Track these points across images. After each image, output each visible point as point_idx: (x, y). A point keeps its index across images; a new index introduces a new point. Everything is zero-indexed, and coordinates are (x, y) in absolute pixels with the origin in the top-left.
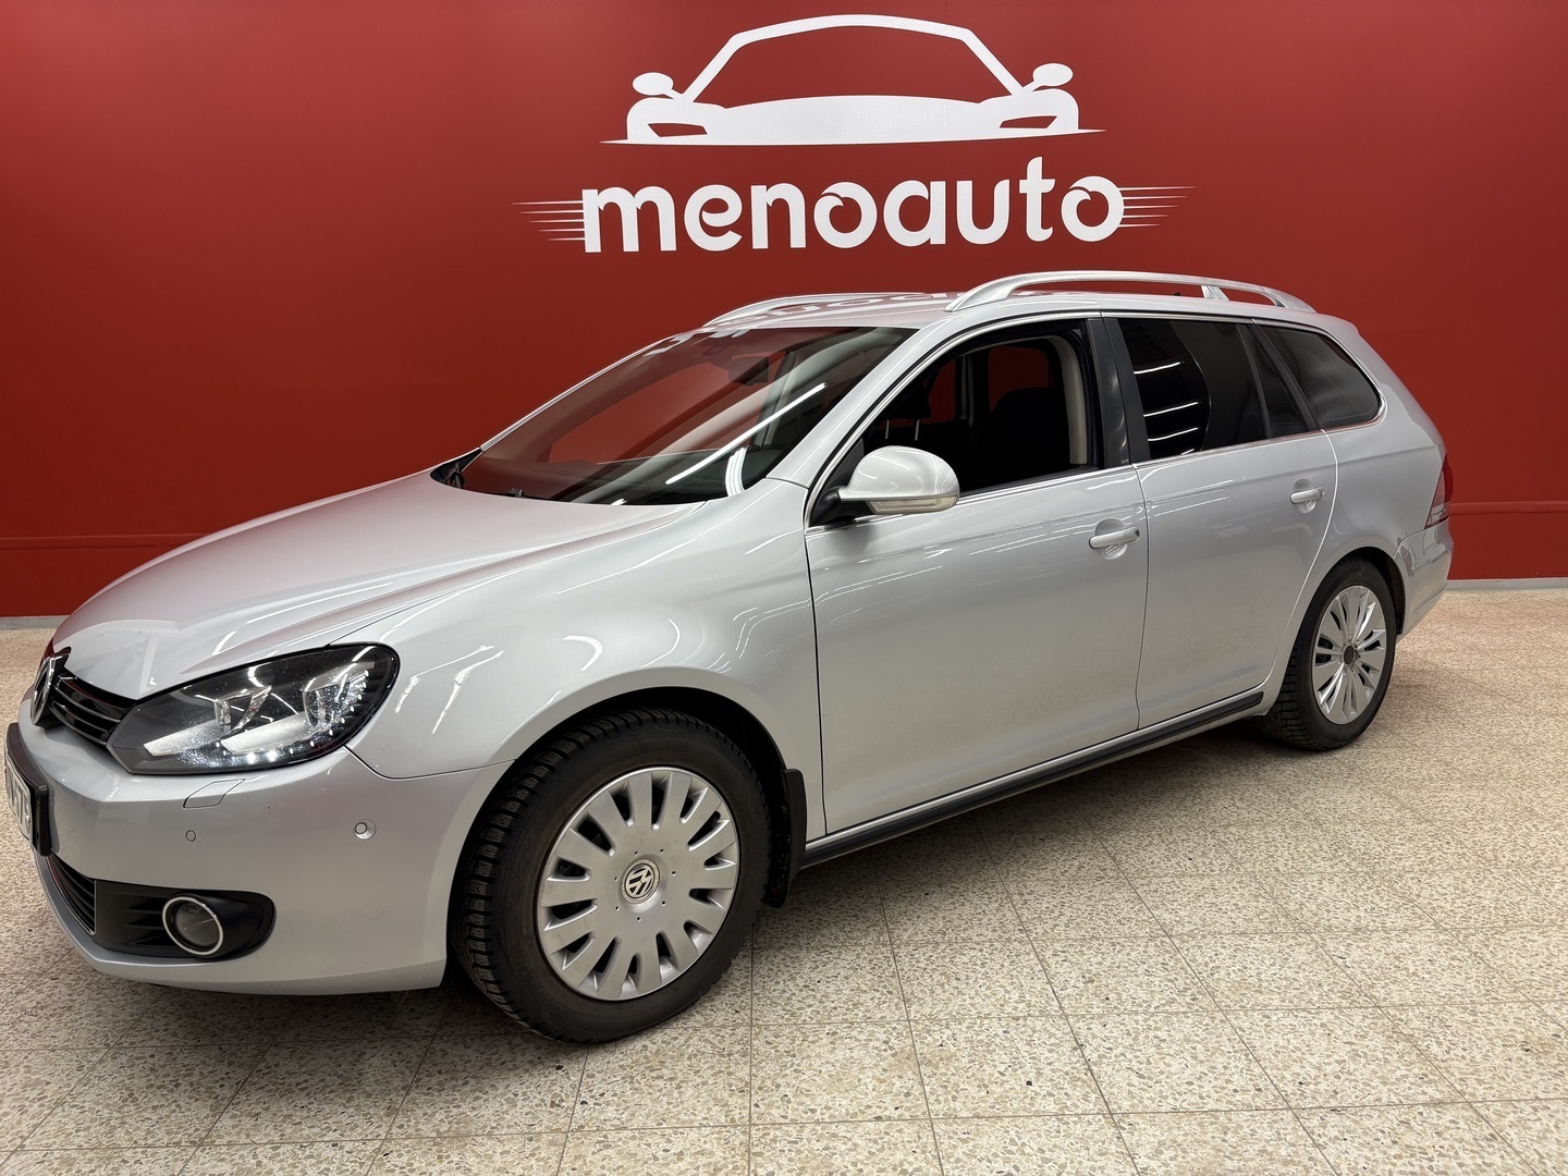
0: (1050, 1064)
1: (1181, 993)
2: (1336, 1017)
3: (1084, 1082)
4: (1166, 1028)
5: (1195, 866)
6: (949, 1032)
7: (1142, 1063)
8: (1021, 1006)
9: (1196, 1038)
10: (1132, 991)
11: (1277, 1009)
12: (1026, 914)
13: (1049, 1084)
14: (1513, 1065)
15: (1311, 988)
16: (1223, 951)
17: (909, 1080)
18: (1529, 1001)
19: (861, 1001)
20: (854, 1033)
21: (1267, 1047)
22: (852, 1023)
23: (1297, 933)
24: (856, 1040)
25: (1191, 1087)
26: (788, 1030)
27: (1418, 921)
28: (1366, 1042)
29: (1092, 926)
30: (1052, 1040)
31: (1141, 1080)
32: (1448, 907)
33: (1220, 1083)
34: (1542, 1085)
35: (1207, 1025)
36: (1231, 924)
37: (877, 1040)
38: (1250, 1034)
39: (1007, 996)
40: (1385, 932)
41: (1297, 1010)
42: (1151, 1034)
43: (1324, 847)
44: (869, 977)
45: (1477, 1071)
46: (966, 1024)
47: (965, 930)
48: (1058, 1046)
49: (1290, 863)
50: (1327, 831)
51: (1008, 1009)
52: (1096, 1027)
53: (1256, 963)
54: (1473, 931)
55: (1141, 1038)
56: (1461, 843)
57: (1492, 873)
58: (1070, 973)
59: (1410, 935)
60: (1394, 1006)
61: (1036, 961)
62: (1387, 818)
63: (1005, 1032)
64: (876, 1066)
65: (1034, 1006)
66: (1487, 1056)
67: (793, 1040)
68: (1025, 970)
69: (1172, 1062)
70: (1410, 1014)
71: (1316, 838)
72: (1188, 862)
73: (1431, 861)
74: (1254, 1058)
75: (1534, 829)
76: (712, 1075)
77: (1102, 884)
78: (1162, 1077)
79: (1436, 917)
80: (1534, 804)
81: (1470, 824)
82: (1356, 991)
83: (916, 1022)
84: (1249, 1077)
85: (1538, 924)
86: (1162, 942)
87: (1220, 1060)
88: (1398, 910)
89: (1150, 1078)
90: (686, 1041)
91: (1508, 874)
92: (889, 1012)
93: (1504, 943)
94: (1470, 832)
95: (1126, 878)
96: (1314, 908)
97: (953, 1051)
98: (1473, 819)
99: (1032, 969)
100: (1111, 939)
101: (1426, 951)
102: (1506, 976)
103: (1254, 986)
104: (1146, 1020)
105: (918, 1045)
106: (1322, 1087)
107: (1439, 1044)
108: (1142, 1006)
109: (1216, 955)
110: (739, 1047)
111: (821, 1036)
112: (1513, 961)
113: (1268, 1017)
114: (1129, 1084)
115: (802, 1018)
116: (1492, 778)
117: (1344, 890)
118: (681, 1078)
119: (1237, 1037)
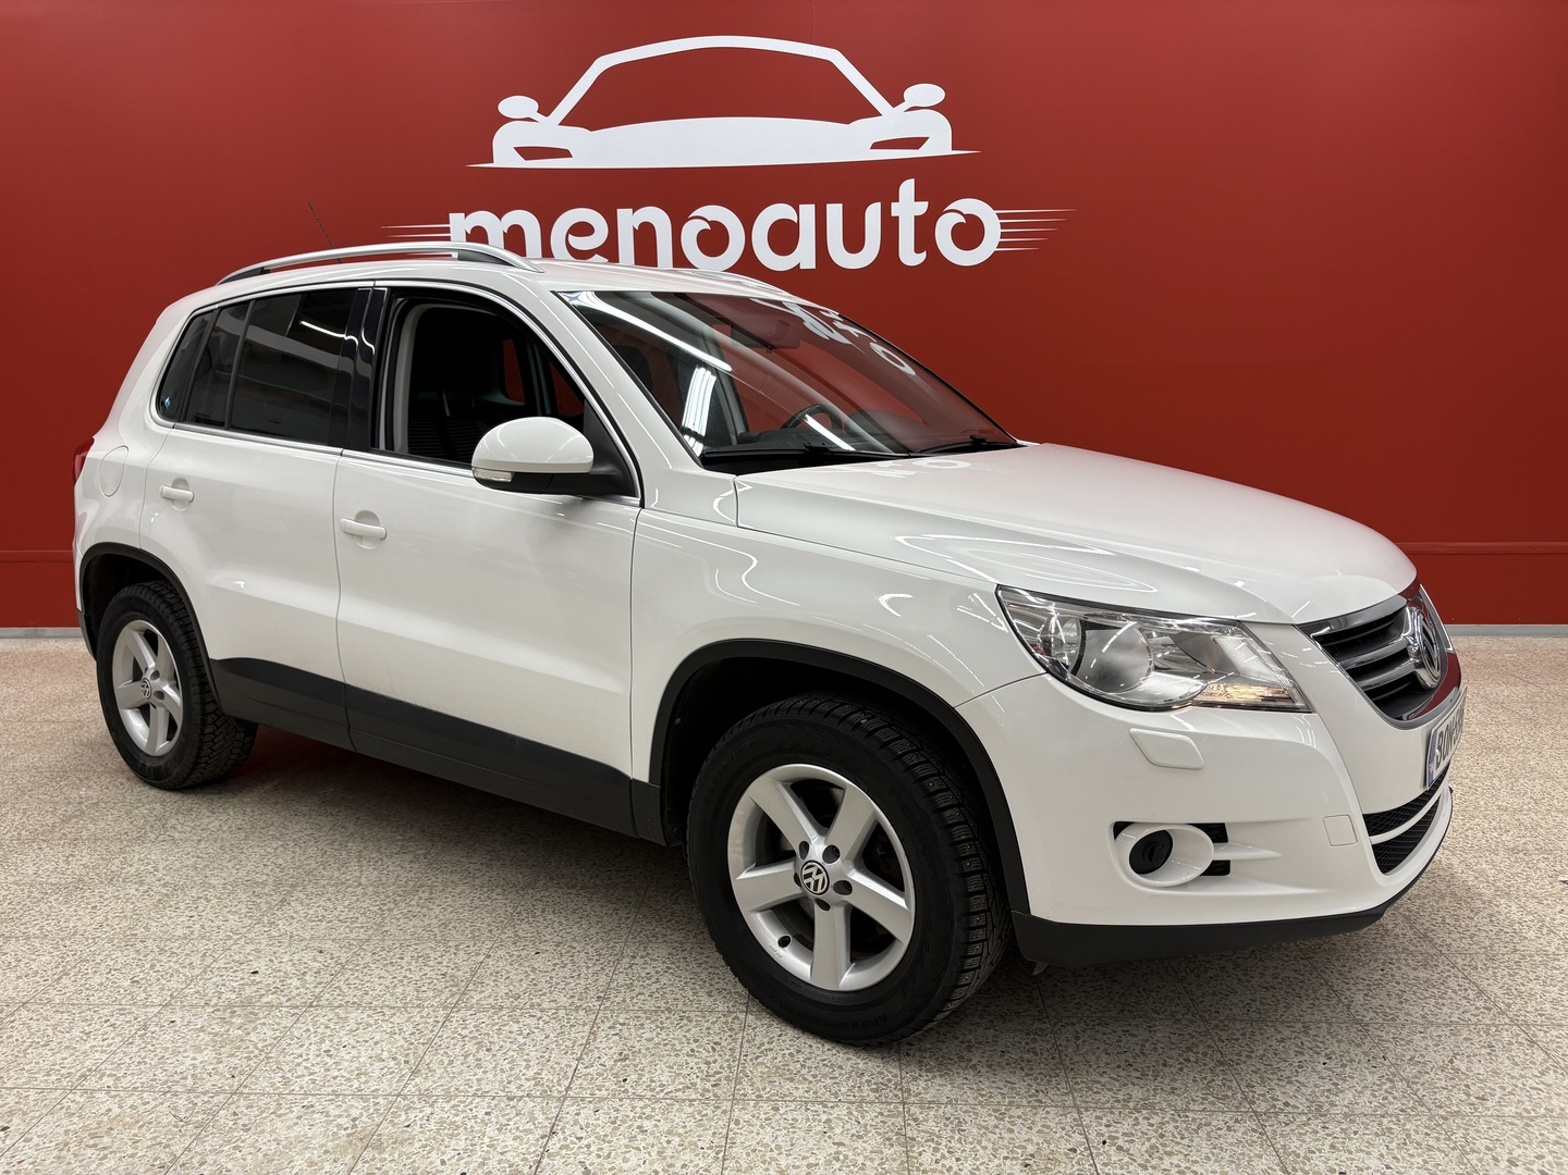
0: (503, 1153)
1: (708, 1077)
2: (849, 1112)
4: (659, 1117)
6: (428, 1110)
7: (600, 1157)
8: (529, 1084)
9: (681, 1131)
10: (658, 1073)
11: (793, 1101)
12: (620, 980)
15: (848, 1079)
18: (1076, 1107)
19: (369, 1070)
20: (331, 1107)
21: (747, 1143)
24: (328, 1115)
26: (267, 1100)
27: (1025, 1007)
28: (858, 1144)
29: (678, 996)
30: (528, 1126)
32: (1072, 992)
35: (705, 1115)
37: (348, 1116)
38: (741, 1128)
39: (524, 1071)
40: (980, 1017)
41: (813, 1102)
42: (637, 1123)
44: (402, 1042)
46: (453, 1103)
47: (544, 994)
48: (529, 1132)
51: (512, 1087)
52: (587, 1112)
54: (1075, 1021)
55: (623, 1128)
58: (610, 1048)
59: (1004, 1023)
60: (921, 1105)
61: (586, 1033)
64: (322, 1146)
65: (542, 1085)
67: (262, 1112)
68: (567, 1043)
70: (933, 1114)
74: (724, 1156)
76: (148, 1147)
82: (894, 1085)
83: (405, 1097)
86: (733, 1018)
90: (155, 1107)
92: (387, 1085)
93: (1099, 1037)
97: (415, 1132)
99: (575, 1042)
100: (684, 1012)
103: (790, 1074)
104: (645, 1107)
105: (384, 1125)
107: (936, 1150)
108: (654, 1091)
110: (200, 1118)
111: (294, 1109)
112: (1096, 1059)
113: (777, 1109)
115: (292, 1088)
118: (114, 1148)
119: (724, 1132)
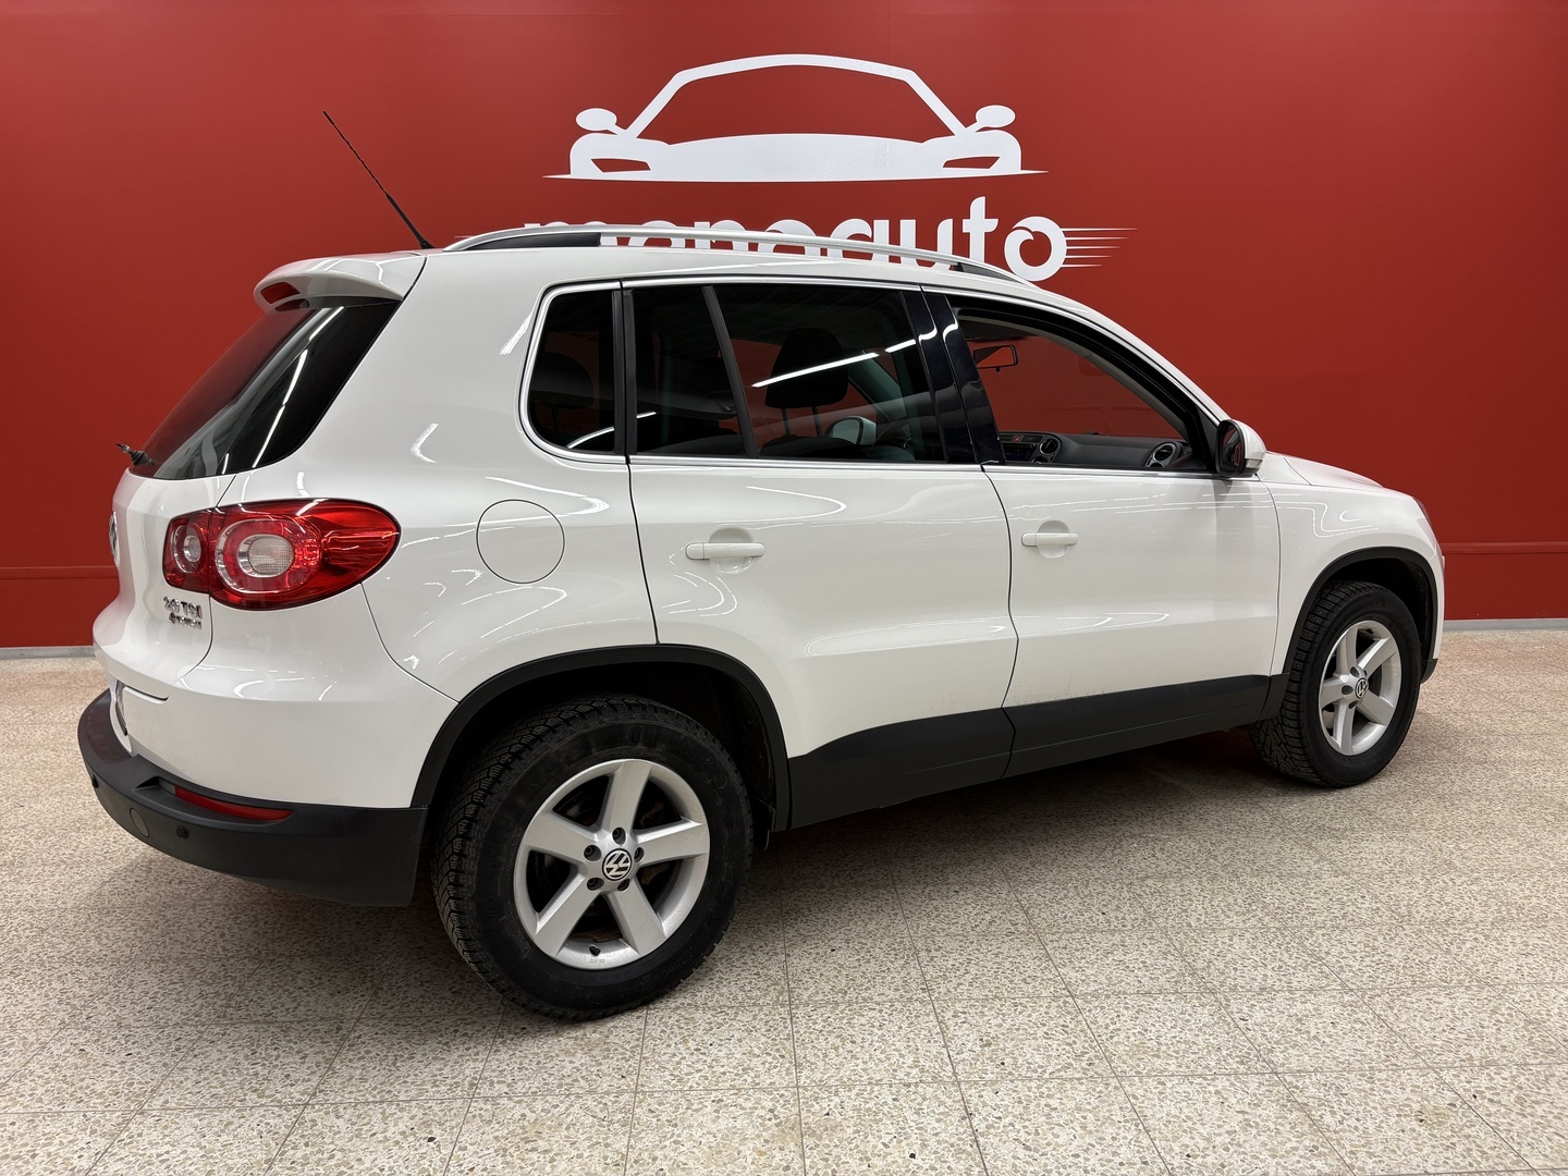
0: (936, 1134)
1: (1078, 1057)
2: (1232, 1084)
3: (969, 1154)
4: (1059, 1095)
5: (1108, 921)
6: (837, 1100)
7: (1029, 1134)
8: (915, 1071)
9: (1088, 1107)
10: (1029, 1055)
11: (1172, 1075)
12: (931, 972)
13: (933, 1156)
14: (1406, 1137)
15: (1209, 1052)
16: (1125, 1012)
17: (790, 1154)
18: (1429, 1067)
19: (752, 1065)
20: (741, 1101)
21: (1158, 1116)
22: (739, 1090)
23: (1201, 994)
24: (742, 1108)
25: (1076, 1160)
26: (673, 1097)
27: (1325, 981)
28: (1260, 1111)
29: (997, 985)
30: (942, 1109)
31: (1028, 1153)
32: (1356, 966)
33: (1107, 1155)
34: (1432, 1160)
35: (1101, 1092)
36: (1136, 984)
37: (763, 1108)
38: (1143, 1102)
39: (901, 1060)
40: (1290, 991)
41: (1193, 1076)
42: (1043, 1102)
43: (1240, 901)
44: (763, 1039)
45: (1368, 1143)
46: (855, 1091)
47: (868, 988)
48: (947, 1114)
49: (1203, 918)
50: (1244, 884)
51: (900, 1075)
52: (988, 1094)
53: (1157, 1025)
54: (1379, 992)
55: (1032, 1106)
56: (1376, 897)
57: (1404, 929)
58: (968, 1035)
59: (1315, 996)
60: (1291, 1072)
61: (935, 1023)
62: (1305, 870)
63: (894, 1100)
64: (759, 1136)
65: (928, 1071)
66: (1380, 1126)
67: (677, 1108)
68: (923, 1032)
69: (1061, 1134)
70: (1307, 1081)
71: (1232, 892)
72: (1101, 916)
73: (1344, 916)
74: (1144, 1128)
75: (1450, 884)
76: (589, 1147)
77: (1012, 940)
78: (1049, 1148)
79: (1343, 976)
80: (1454, 856)
81: (1387, 877)
82: (1256, 1056)
83: (805, 1089)
84: (1136, 1148)
85: (1445, 985)
86: (1065, 1002)
87: (1110, 1130)
88: (1305, 969)
89: (1036, 1151)
90: (567, 1109)
91: (1421, 931)
92: (780, 1078)
93: (1409, 1005)
94: (1386, 885)
95: (1036, 933)
96: (1222, 966)
97: (838, 1120)
98: (1391, 872)
99: (930, 1031)
100: (1014, 999)
101: (1330, 1012)
102: (1407, 1040)
103: (1153, 1050)
104: (1039, 1087)
105: (804, 1114)
106: (1209, 1160)
107: (1333, 1113)
108: (1036, 1072)
109: (1118, 1016)
110: (620, 1116)
111: (706, 1104)
112: (1417, 1025)
113: (1163, 1084)
114: (1014, 1157)
115: (689, 1084)
116: (1414, 829)
117: (1254, 947)
118: (556, 1150)
119: (1129, 1105)
